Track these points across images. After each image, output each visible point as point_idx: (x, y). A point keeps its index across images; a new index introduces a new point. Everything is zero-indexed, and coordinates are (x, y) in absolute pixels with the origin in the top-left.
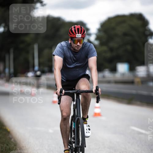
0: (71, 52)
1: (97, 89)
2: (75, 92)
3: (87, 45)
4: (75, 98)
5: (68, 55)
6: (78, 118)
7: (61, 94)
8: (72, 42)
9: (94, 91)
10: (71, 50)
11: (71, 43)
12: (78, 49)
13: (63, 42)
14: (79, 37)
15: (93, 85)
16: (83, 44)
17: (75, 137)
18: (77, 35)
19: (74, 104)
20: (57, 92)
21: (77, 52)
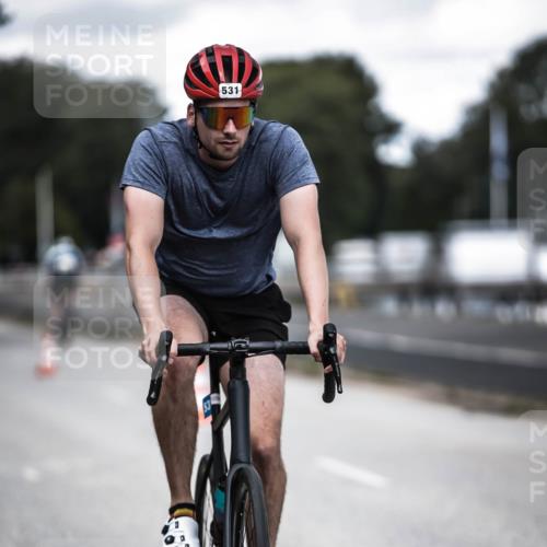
1: (329, 338)
2: (226, 349)
3: (269, 133)
5: (185, 181)
6: (241, 470)
7: (164, 358)
8: (200, 121)
9: (314, 348)
11: (195, 128)
13: (159, 124)
14: (234, 96)
15: (309, 319)
16: (252, 130)
18: (221, 86)
19: (214, 402)
20: (143, 346)
21: (227, 169)
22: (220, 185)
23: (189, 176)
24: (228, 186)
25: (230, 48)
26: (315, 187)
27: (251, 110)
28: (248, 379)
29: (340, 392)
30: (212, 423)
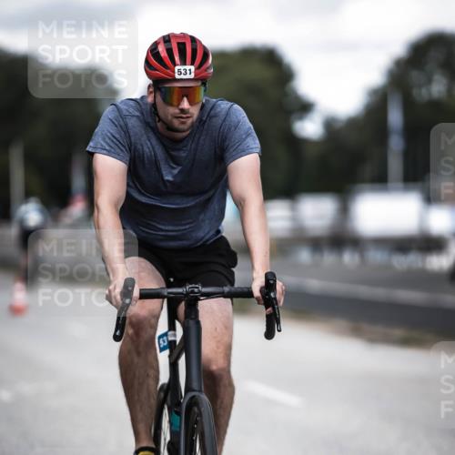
1: (270, 284)
2: (182, 293)
3: (218, 110)
5: (146, 149)
8: (159, 99)
9: (257, 293)
10: (155, 130)
11: (154, 105)
12: (186, 127)
18: (177, 68)
19: (170, 339)
20: (110, 291)
21: (181, 140)
23: (149, 146)
24: (182, 155)
25: (184, 35)
26: (257, 156)
27: (203, 88)
28: (200, 319)
29: (279, 331)
30: (170, 356)
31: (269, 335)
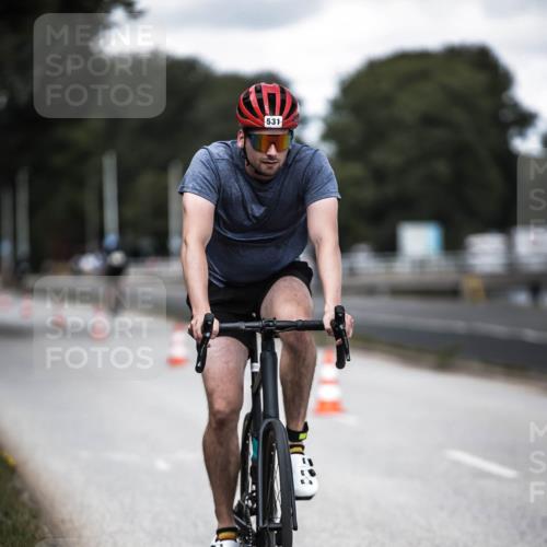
0: (246, 180)
1: (339, 317)
3: (303, 154)
4: (259, 351)
5: (234, 191)
6: (270, 423)
7: (208, 335)
8: (249, 144)
9: (327, 325)
10: (244, 173)
11: (244, 149)
12: (272, 172)
13: (215, 144)
14: (276, 126)
15: (325, 302)
16: (289, 152)
17: (256, 491)
18: (266, 117)
19: (255, 370)
21: (268, 182)
22: (261, 194)
23: (237, 188)
24: (269, 195)
26: (335, 199)
29: (349, 360)
30: (253, 387)
31: (340, 364)
